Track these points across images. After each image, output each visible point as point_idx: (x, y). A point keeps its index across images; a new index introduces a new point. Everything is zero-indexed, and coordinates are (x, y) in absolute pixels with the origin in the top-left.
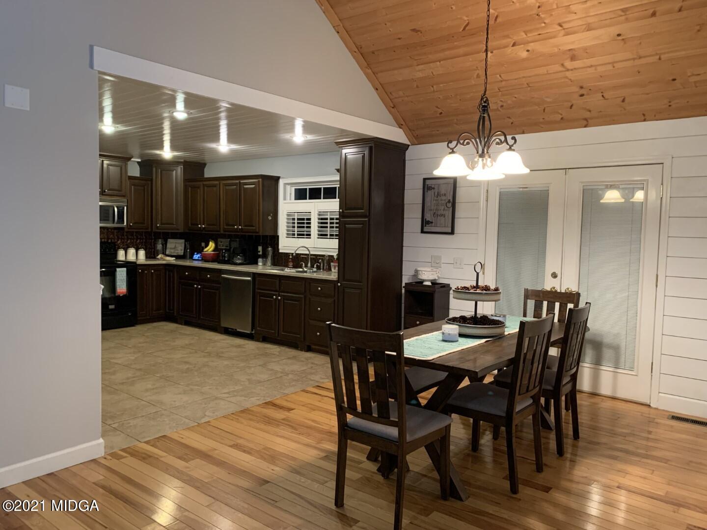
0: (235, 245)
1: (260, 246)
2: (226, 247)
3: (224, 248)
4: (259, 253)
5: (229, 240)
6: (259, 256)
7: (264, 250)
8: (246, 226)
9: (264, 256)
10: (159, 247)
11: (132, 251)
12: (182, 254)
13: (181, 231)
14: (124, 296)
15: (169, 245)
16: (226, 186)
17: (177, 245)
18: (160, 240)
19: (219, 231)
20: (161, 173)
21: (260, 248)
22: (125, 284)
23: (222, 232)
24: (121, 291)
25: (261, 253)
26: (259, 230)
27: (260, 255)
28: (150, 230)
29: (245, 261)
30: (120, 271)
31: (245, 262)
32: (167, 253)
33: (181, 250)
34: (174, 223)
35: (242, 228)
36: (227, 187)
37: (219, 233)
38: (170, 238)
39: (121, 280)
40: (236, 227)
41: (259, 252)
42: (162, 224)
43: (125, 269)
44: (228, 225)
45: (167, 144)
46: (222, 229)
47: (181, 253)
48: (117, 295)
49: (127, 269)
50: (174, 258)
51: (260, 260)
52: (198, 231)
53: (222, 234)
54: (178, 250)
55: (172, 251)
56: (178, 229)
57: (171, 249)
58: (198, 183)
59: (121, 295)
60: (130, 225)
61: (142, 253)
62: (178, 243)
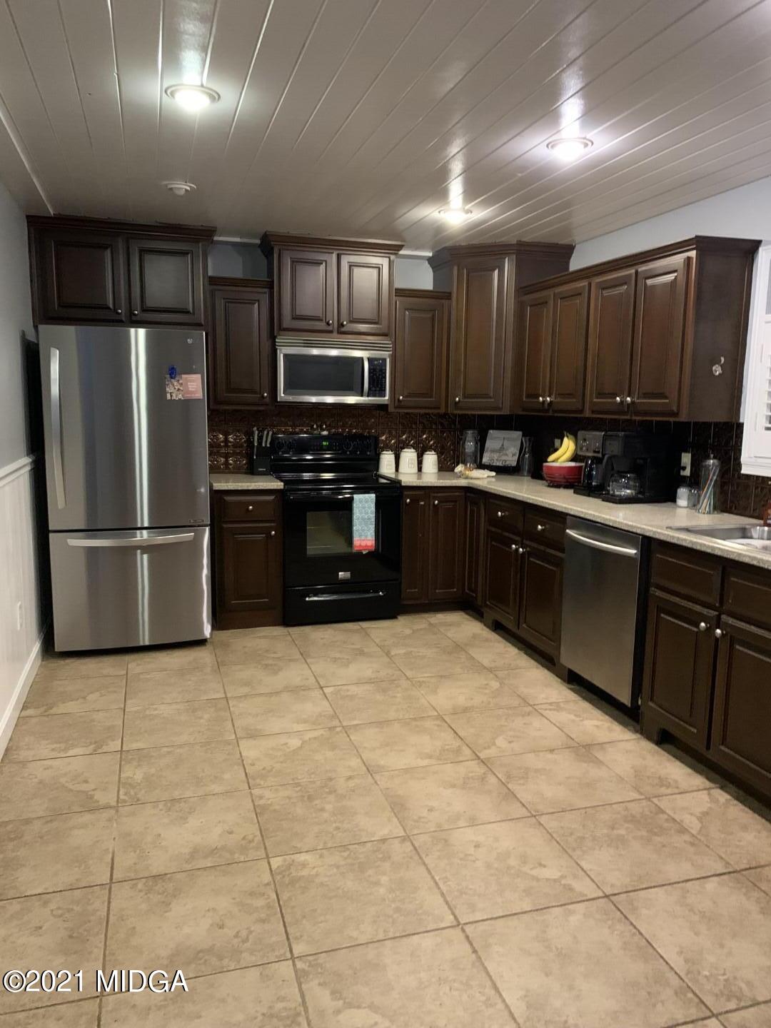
0: (615, 448)
1: (686, 451)
2: (595, 452)
3: (590, 454)
4: (682, 473)
5: (603, 433)
6: (682, 481)
7: (696, 464)
8: (646, 395)
9: (695, 482)
10: (470, 446)
11: (409, 456)
12: (514, 464)
13: (506, 411)
14: (370, 553)
15: (489, 444)
16: (603, 289)
17: (506, 443)
18: (470, 432)
19: (582, 411)
20: (468, 275)
21: (686, 459)
22: (372, 527)
23: (587, 414)
24: (363, 544)
25: (687, 472)
26: (679, 406)
27: (685, 477)
28: (442, 411)
29: (640, 493)
30: (361, 501)
31: (640, 496)
32: (485, 460)
33: (514, 455)
34: (492, 395)
35: (633, 402)
36: (606, 293)
37: (582, 415)
38: (493, 429)
39: (363, 519)
40: (618, 399)
41: (684, 468)
42: (465, 397)
43: (373, 496)
44: (601, 394)
45: (456, 188)
46: (587, 405)
47: (512, 460)
48: (355, 549)
49: (376, 497)
50: (494, 474)
51: (683, 492)
52: (539, 411)
53: (588, 419)
54: (507, 455)
55: (496, 456)
56: (500, 409)
57: (493, 451)
58: (544, 293)
59: (364, 553)
60: (399, 399)
61: (431, 459)
62: (509, 439)
